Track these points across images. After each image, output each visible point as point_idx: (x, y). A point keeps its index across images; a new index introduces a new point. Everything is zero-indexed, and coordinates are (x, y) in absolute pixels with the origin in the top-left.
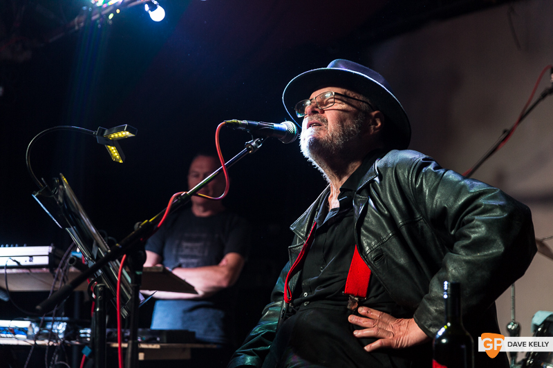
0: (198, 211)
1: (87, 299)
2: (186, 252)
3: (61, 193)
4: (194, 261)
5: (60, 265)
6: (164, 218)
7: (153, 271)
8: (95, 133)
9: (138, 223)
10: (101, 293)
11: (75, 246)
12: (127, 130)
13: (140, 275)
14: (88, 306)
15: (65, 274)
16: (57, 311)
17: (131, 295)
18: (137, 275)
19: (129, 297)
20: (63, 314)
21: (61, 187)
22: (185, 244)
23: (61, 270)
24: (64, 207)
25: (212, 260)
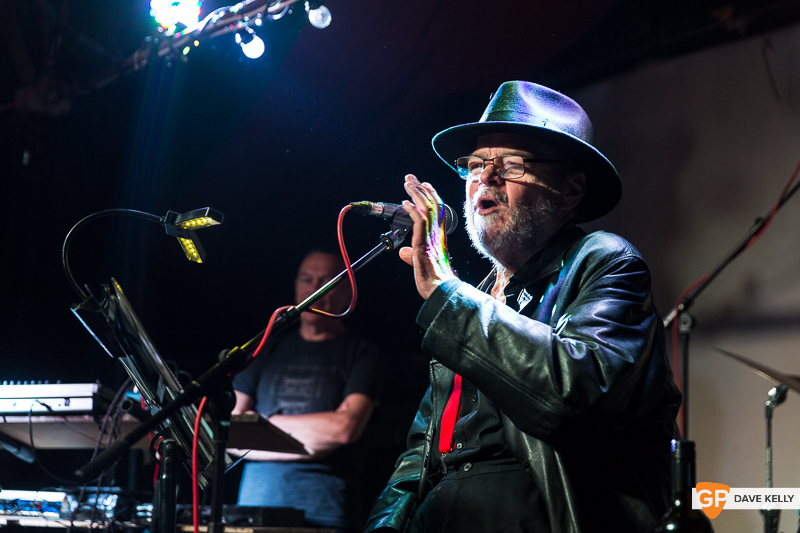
0: (309, 334)
1: (147, 460)
2: (289, 392)
3: (112, 306)
4: (301, 405)
5: (109, 412)
6: (262, 343)
7: (244, 420)
8: (163, 219)
9: (224, 351)
10: (169, 453)
11: (132, 384)
12: (209, 216)
13: (227, 427)
14: (149, 471)
15: (116, 425)
16: (104, 479)
17: (213, 456)
18: (222, 427)
19: (210, 459)
20: (113, 482)
21: (112, 297)
22: (288, 381)
23: (110, 419)
24: (116, 327)
25: (327, 404)
